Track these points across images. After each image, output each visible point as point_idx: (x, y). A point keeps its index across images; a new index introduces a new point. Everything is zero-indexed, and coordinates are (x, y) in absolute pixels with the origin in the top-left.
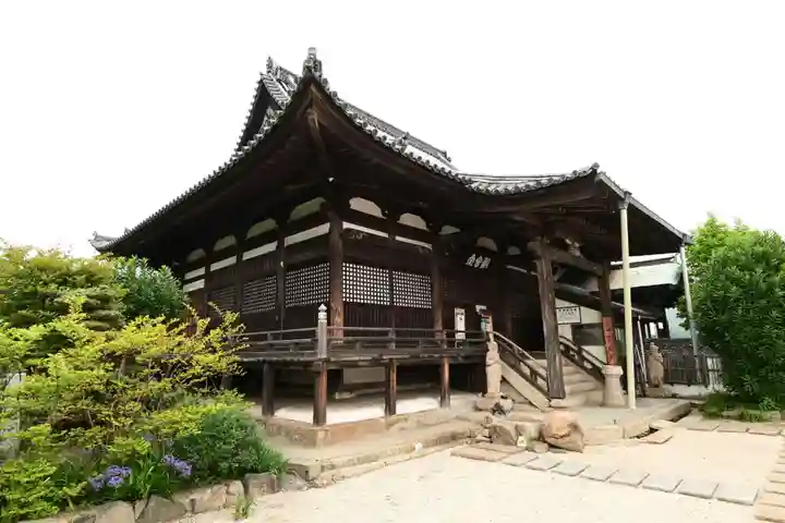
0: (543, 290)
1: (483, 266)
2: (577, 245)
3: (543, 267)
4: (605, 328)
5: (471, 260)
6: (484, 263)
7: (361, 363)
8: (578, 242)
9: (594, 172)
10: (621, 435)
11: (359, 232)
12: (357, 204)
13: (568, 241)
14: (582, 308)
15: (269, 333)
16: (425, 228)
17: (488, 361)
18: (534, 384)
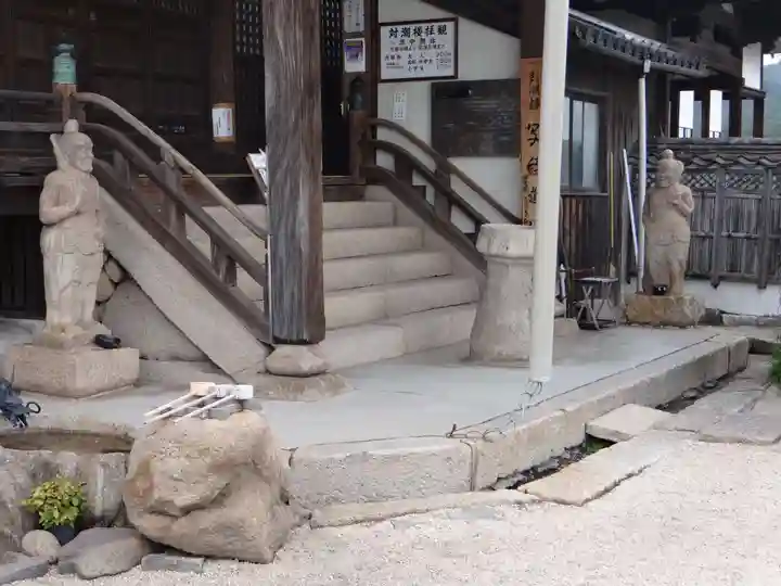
10: (463, 475)
14: (464, 25)
17: (48, 209)
18: (223, 292)
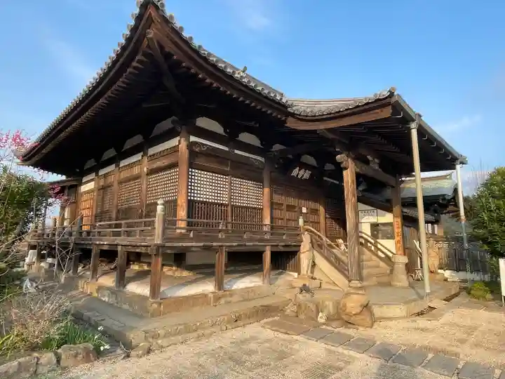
0: (348, 195)
1: (304, 177)
2: (376, 160)
3: (349, 176)
4: (396, 226)
5: (295, 172)
6: (305, 174)
7: (193, 249)
8: (377, 158)
9: (391, 94)
11: (203, 144)
12: (203, 122)
13: (369, 158)
14: (379, 210)
15: (123, 222)
16: (260, 146)
17: (302, 250)
18: (338, 268)
